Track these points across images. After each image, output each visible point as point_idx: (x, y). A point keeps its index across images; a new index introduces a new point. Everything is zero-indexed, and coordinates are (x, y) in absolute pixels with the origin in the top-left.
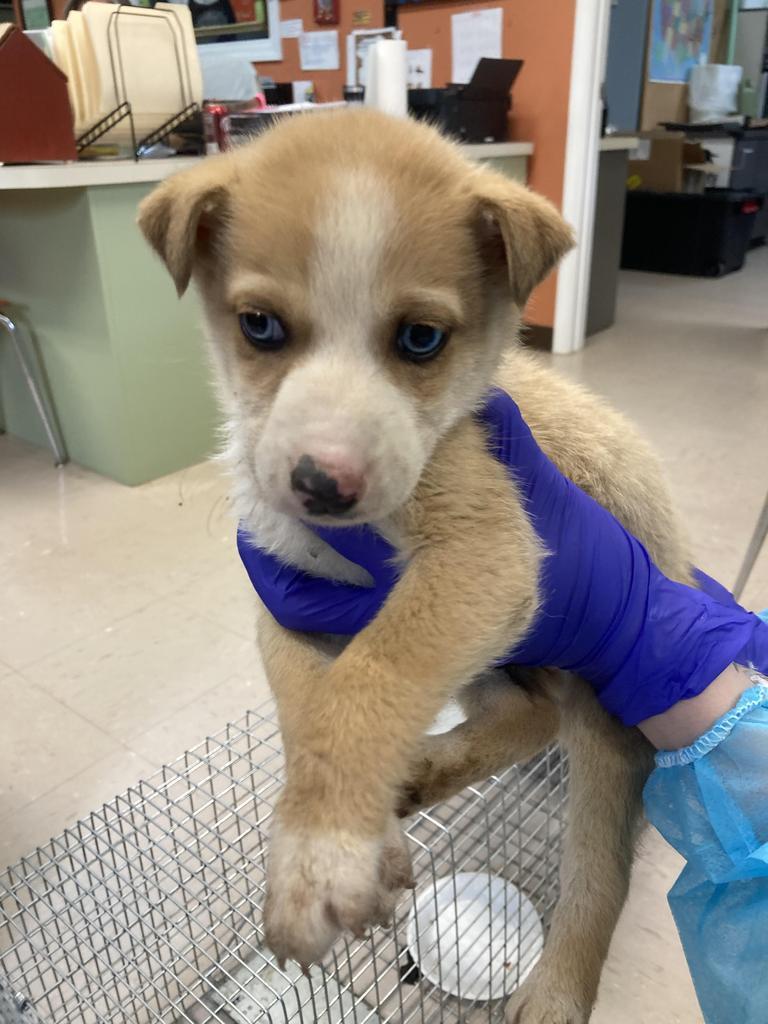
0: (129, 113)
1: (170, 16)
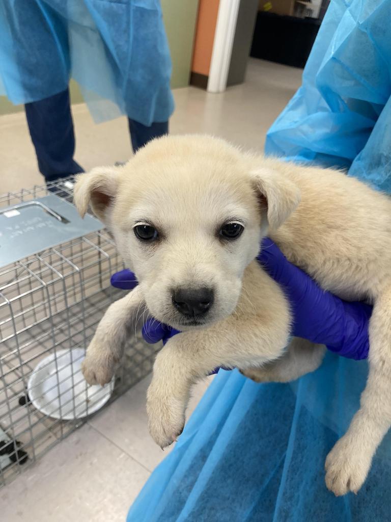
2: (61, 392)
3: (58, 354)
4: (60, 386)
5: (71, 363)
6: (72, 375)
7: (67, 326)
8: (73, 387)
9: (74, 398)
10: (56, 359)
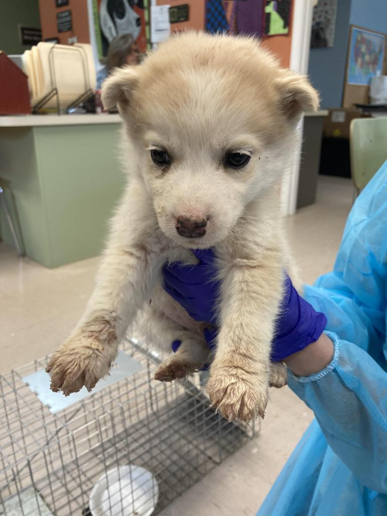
0: (57, 93)
1: (80, 49)
2: (112, 504)
3: (109, 472)
4: (111, 499)
5: (119, 480)
6: (120, 490)
7: (114, 451)
8: (121, 500)
9: (122, 510)
10: (107, 477)
